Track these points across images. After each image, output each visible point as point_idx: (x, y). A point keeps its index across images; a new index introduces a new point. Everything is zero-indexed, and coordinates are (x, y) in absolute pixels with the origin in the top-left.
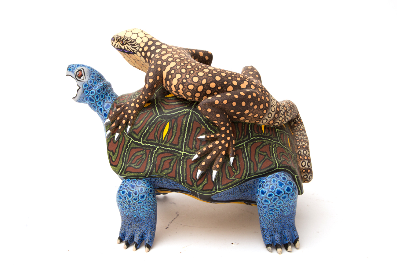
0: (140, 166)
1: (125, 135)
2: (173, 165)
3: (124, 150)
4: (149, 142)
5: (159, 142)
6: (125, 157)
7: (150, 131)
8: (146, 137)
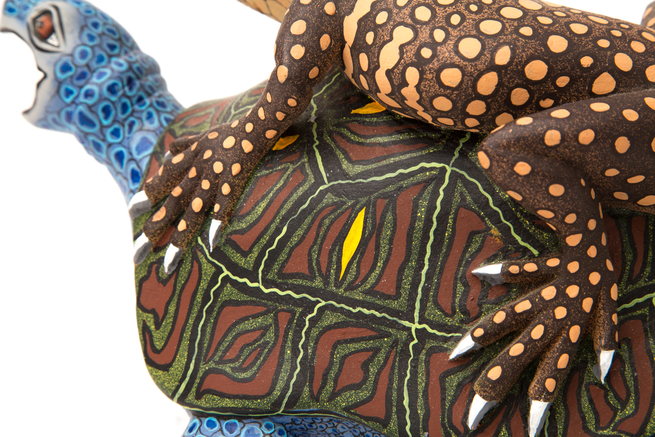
0: (255, 374)
1: (199, 253)
2: (378, 374)
3: (196, 309)
4: (290, 281)
5: (326, 283)
6: (199, 337)
7: (291, 242)
8: (278, 264)
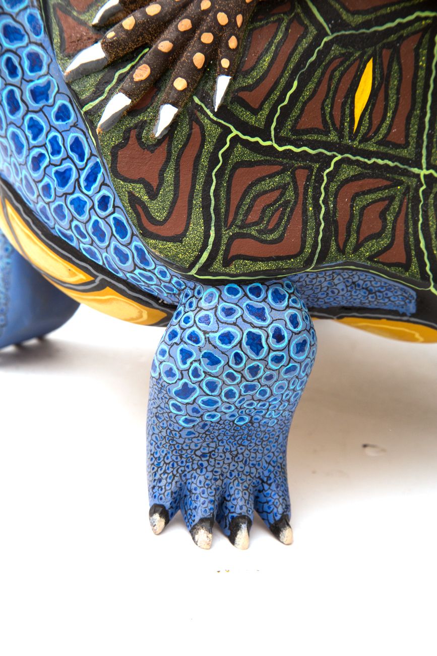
4: (305, 137)
5: (341, 136)
7: (303, 96)
8: (291, 121)
